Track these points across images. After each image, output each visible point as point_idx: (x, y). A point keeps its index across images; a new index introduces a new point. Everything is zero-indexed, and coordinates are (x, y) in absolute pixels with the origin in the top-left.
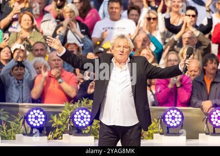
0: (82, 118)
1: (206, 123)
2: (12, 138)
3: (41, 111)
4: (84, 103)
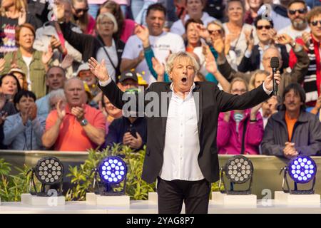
0: (113, 170)
1: (285, 176)
2: (16, 199)
3: (55, 161)
4: (115, 150)
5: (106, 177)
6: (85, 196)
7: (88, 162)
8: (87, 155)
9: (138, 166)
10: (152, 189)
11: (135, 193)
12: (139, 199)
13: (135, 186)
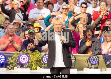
0: (24, 59)
3: (3, 55)
4: (25, 51)
5: (21, 61)
6: (13, 68)
7: (15, 56)
8: (15, 53)
9: (33, 57)
10: (38, 66)
11: (32, 67)
12: (33, 70)
13: (32, 65)
